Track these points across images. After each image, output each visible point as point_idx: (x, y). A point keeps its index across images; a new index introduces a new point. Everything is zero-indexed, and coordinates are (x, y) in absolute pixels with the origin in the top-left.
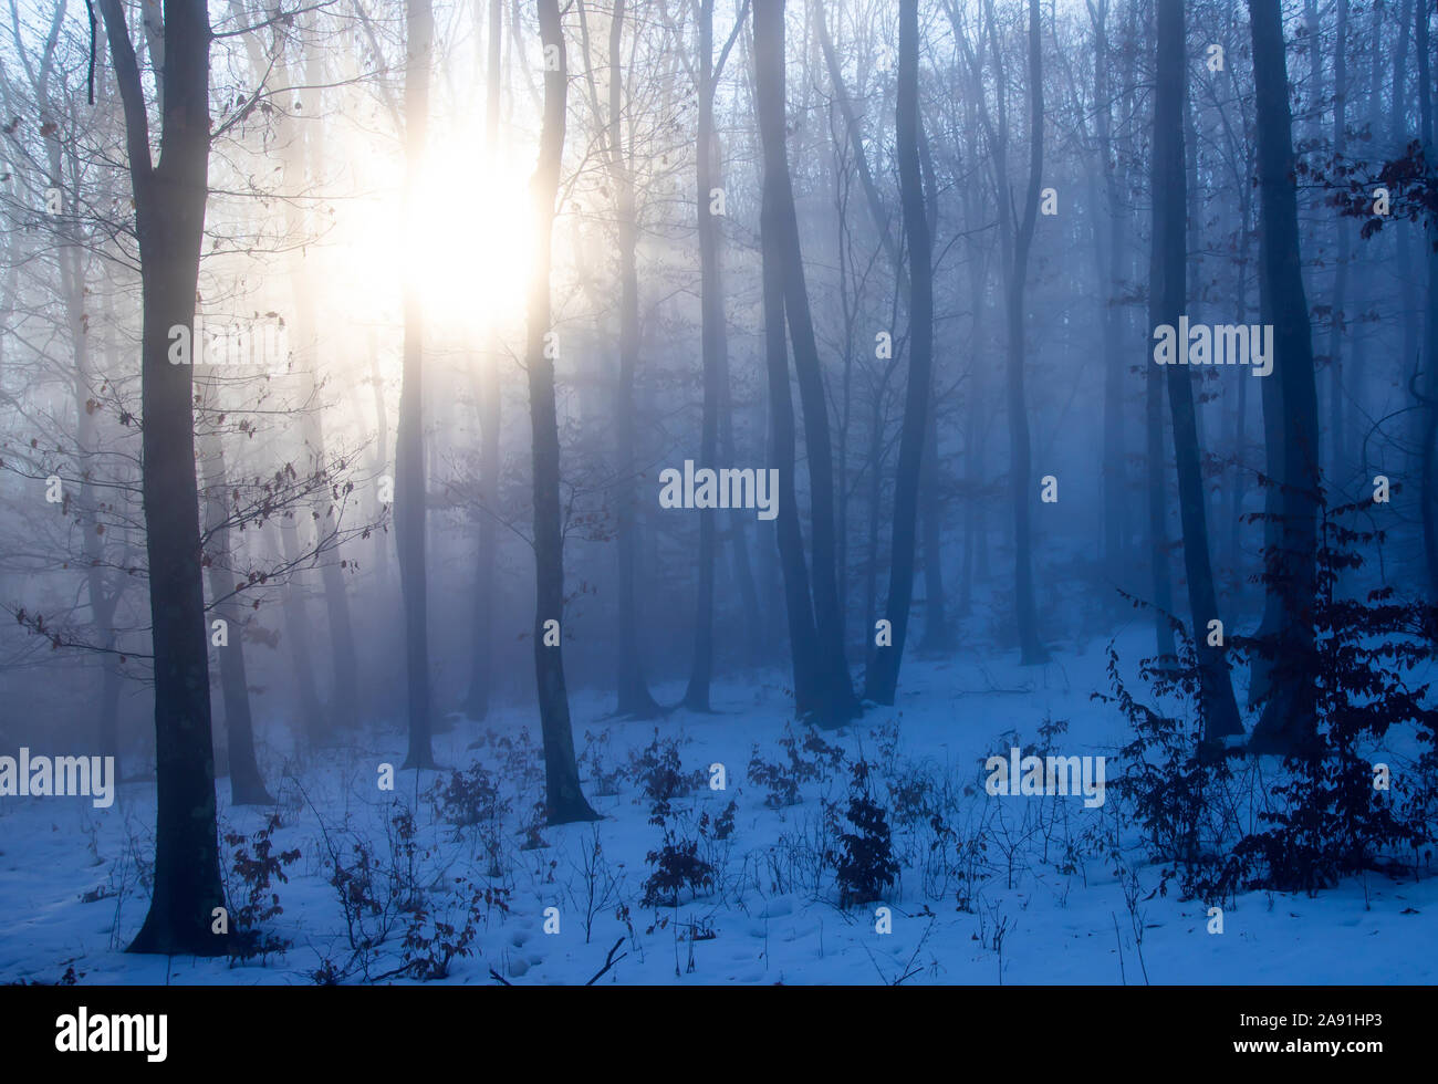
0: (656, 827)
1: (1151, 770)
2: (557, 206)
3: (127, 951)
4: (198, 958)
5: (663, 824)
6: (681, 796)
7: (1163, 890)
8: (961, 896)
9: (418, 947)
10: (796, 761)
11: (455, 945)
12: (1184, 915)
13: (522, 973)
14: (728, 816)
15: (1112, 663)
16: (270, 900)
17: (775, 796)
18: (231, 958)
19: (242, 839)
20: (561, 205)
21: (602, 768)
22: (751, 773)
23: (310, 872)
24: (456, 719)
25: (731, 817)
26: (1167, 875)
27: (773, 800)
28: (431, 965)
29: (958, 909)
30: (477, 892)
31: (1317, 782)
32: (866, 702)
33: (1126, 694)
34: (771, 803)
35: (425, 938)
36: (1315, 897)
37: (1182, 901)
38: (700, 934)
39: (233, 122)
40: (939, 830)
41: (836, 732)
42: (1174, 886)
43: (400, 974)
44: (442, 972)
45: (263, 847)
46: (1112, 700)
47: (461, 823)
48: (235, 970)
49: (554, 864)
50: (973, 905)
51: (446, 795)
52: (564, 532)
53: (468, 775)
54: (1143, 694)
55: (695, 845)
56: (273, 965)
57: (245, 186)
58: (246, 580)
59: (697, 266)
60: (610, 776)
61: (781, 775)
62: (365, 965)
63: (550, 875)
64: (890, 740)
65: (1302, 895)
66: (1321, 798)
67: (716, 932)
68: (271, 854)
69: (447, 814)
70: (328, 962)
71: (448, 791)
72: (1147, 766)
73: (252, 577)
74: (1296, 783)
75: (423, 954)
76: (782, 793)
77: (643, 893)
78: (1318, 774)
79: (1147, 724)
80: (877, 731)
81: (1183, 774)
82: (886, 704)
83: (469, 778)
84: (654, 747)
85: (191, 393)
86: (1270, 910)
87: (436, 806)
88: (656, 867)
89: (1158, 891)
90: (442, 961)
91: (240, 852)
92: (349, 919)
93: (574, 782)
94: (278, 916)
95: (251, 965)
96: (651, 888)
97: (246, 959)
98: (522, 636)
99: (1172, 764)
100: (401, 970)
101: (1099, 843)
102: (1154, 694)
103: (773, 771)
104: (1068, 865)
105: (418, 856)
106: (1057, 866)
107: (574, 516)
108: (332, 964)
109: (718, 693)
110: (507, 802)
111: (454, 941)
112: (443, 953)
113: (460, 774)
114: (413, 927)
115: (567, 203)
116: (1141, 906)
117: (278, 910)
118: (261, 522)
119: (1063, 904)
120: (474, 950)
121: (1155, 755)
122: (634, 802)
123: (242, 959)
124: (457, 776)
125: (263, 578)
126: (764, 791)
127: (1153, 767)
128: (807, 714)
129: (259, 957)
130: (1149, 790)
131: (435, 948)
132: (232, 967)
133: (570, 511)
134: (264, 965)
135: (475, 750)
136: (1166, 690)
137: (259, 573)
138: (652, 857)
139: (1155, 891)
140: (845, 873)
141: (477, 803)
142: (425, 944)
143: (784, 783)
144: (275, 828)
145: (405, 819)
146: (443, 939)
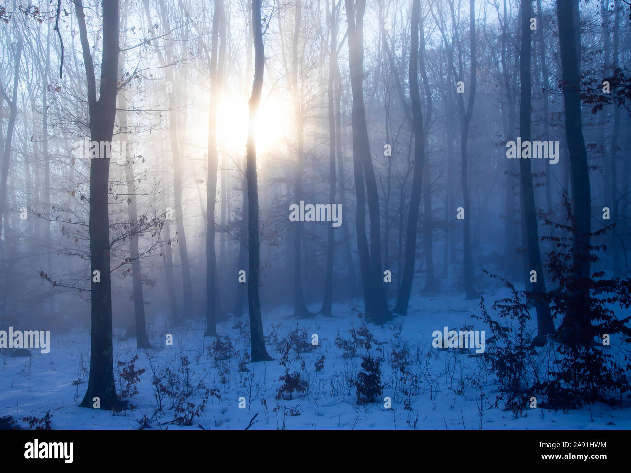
0: (282, 366)
1: (499, 350)
3: (79, 406)
4: (102, 411)
5: (285, 365)
6: (309, 352)
7: (496, 405)
8: (406, 403)
9: (181, 412)
10: (355, 338)
11: (195, 412)
12: (504, 417)
13: (220, 425)
14: (321, 361)
15: (482, 302)
16: (133, 388)
17: (347, 353)
18: (113, 412)
19: (124, 364)
21: (278, 339)
22: (336, 343)
24: (230, 316)
25: (323, 362)
26: (498, 398)
27: (346, 355)
28: (185, 420)
29: (405, 409)
30: (207, 390)
31: (576, 358)
32: (394, 314)
33: (488, 316)
34: (345, 356)
35: (183, 408)
36: (567, 413)
37: (504, 411)
38: (294, 413)
39: (126, 83)
40: (404, 372)
41: (380, 326)
42: (502, 404)
43: (173, 422)
44: (190, 423)
45: (132, 367)
46: (480, 318)
47: (218, 359)
48: (114, 417)
50: (412, 406)
51: (214, 348)
54: (495, 316)
55: (299, 374)
56: (128, 415)
57: (131, 107)
59: (328, 133)
60: (281, 342)
61: (349, 344)
62: (159, 418)
63: (244, 384)
64: (398, 331)
65: (560, 412)
66: (577, 366)
67: (301, 412)
68: (134, 370)
71: (215, 346)
72: (498, 348)
73: (126, 260)
74: (565, 359)
75: (183, 415)
76: (349, 352)
77: (276, 394)
78: (577, 355)
79: (496, 329)
80: (392, 327)
81: (513, 352)
82: (403, 315)
83: (223, 341)
84: (297, 331)
85: (108, 188)
86: (542, 418)
88: (283, 383)
89: (494, 405)
90: (190, 418)
93: (262, 345)
94: (136, 395)
95: (121, 415)
96: (280, 392)
97: (118, 413)
99: (508, 347)
100: (174, 421)
101: (473, 382)
102: (500, 315)
103: (345, 343)
104: (459, 391)
105: (190, 373)
106: (455, 391)
108: (147, 417)
109: (335, 308)
110: (238, 351)
111: (195, 410)
112: (190, 415)
113: (220, 339)
114: (180, 403)
116: (485, 412)
117: (136, 393)
118: (131, 238)
119: (452, 408)
121: (501, 343)
123: (117, 412)
125: (130, 260)
126: (342, 351)
127: (500, 348)
128: (369, 318)
129: (123, 412)
130: (497, 359)
131: (187, 412)
132: (113, 415)
134: (125, 415)
136: (505, 315)
137: (129, 258)
138: (282, 379)
139: (493, 405)
140: (360, 390)
141: (226, 351)
142: (183, 411)
143: (350, 348)
144: (137, 360)
145: (185, 358)
146: (190, 409)
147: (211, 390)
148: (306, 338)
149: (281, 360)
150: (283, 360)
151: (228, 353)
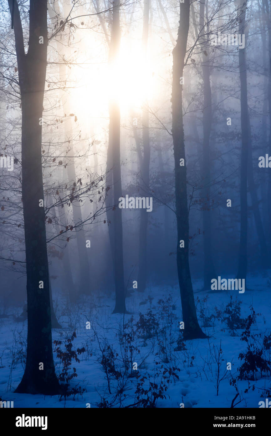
0: (243, 342)
2: (185, 61)
3: (15, 392)
4: (46, 396)
5: (247, 340)
9: (142, 393)
11: (158, 393)
16: (72, 370)
18: (60, 396)
20: (187, 61)
21: (205, 314)
23: (84, 358)
28: (149, 402)
30: (165, 369)
35: (145, 389)
39: (57, 33)
43: (135, 406)
45: (69, 346)
47: (145, 338)
48: (62, 401)
49: (193, 358)
51: (137, 325)
52: (190, 207)
53: (146, 316)
56: (78, 400)
57: (61, 60)
58: (65, 229)
60: (209, 318)
62: (121, 401)
63: (191, 363)
68: (73, 349)
69: (138, 333)
70: (104, 399)
71: (138, 323)
73: (67, 228)
75: (145, 397)
77: (239, 373)
83: (147, 317)
84: (230, 305)
87: (133, 330)
88: (243, 361)
90: (153, 400)
91: (58, 348)
92: (108, 380)
93: (195, 320)
94: (75, 378)
95: (70, 399)
96: (242, 370)
98: (171, 254)
100: (137, 404)
105: (135, 352)
107: (194, 199)
108: (106, 400)
111: (157, 392)
112: (153, 397)
113: (143, 316)
114: (139, 384)
115: (189, 60)
117: (75, 375)
118: (70, 204)
120: (167, 396)
122: (222, 330)
123: (65, 396)
124: (141, 316)
125: (72, 228)
129: (72, 396)
131: (150, 394)
132: (60, 400)
133: (192, 197)
134: (74, 400)
135: (143, 305)
137: (70, 226)
138: (241, 356)
141: (150, 329)
142: (145, 392)
144: (75, 339)
145: (129, 335)
146: (153, 390)
147: (170, 369)
148: (239, 313)
149: (242, 335)
150: (244, 335)
151: (152, 331)
